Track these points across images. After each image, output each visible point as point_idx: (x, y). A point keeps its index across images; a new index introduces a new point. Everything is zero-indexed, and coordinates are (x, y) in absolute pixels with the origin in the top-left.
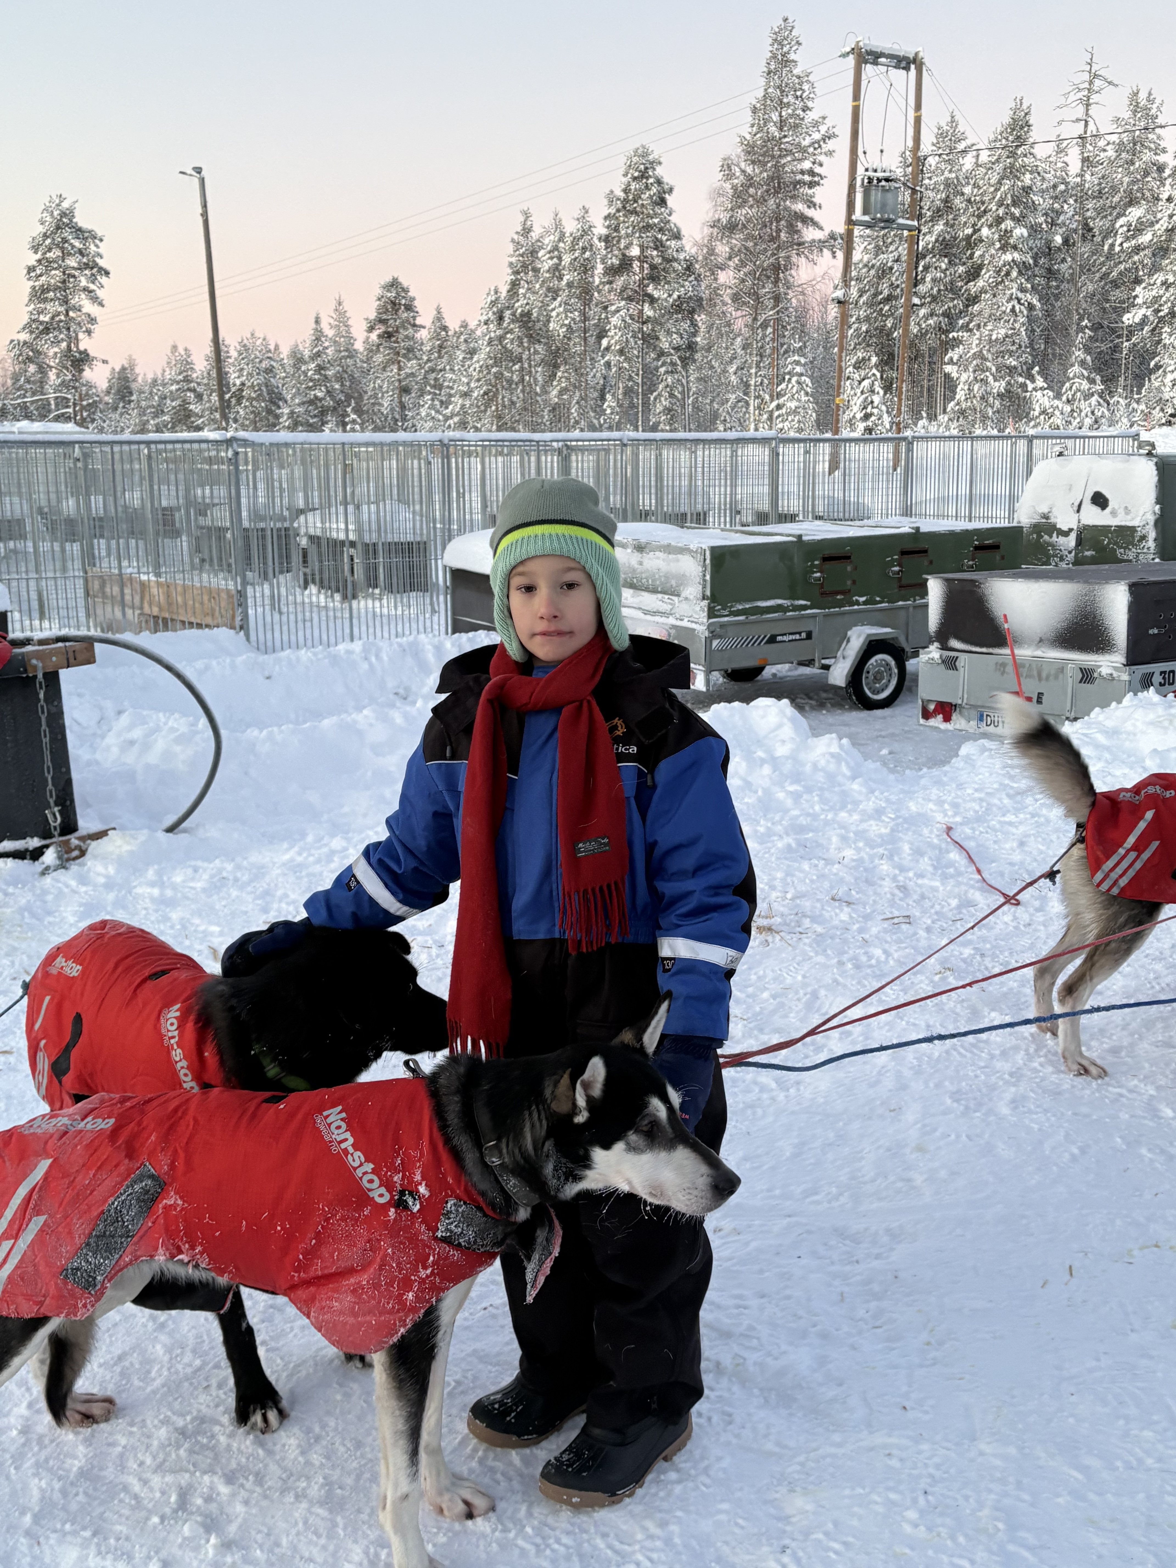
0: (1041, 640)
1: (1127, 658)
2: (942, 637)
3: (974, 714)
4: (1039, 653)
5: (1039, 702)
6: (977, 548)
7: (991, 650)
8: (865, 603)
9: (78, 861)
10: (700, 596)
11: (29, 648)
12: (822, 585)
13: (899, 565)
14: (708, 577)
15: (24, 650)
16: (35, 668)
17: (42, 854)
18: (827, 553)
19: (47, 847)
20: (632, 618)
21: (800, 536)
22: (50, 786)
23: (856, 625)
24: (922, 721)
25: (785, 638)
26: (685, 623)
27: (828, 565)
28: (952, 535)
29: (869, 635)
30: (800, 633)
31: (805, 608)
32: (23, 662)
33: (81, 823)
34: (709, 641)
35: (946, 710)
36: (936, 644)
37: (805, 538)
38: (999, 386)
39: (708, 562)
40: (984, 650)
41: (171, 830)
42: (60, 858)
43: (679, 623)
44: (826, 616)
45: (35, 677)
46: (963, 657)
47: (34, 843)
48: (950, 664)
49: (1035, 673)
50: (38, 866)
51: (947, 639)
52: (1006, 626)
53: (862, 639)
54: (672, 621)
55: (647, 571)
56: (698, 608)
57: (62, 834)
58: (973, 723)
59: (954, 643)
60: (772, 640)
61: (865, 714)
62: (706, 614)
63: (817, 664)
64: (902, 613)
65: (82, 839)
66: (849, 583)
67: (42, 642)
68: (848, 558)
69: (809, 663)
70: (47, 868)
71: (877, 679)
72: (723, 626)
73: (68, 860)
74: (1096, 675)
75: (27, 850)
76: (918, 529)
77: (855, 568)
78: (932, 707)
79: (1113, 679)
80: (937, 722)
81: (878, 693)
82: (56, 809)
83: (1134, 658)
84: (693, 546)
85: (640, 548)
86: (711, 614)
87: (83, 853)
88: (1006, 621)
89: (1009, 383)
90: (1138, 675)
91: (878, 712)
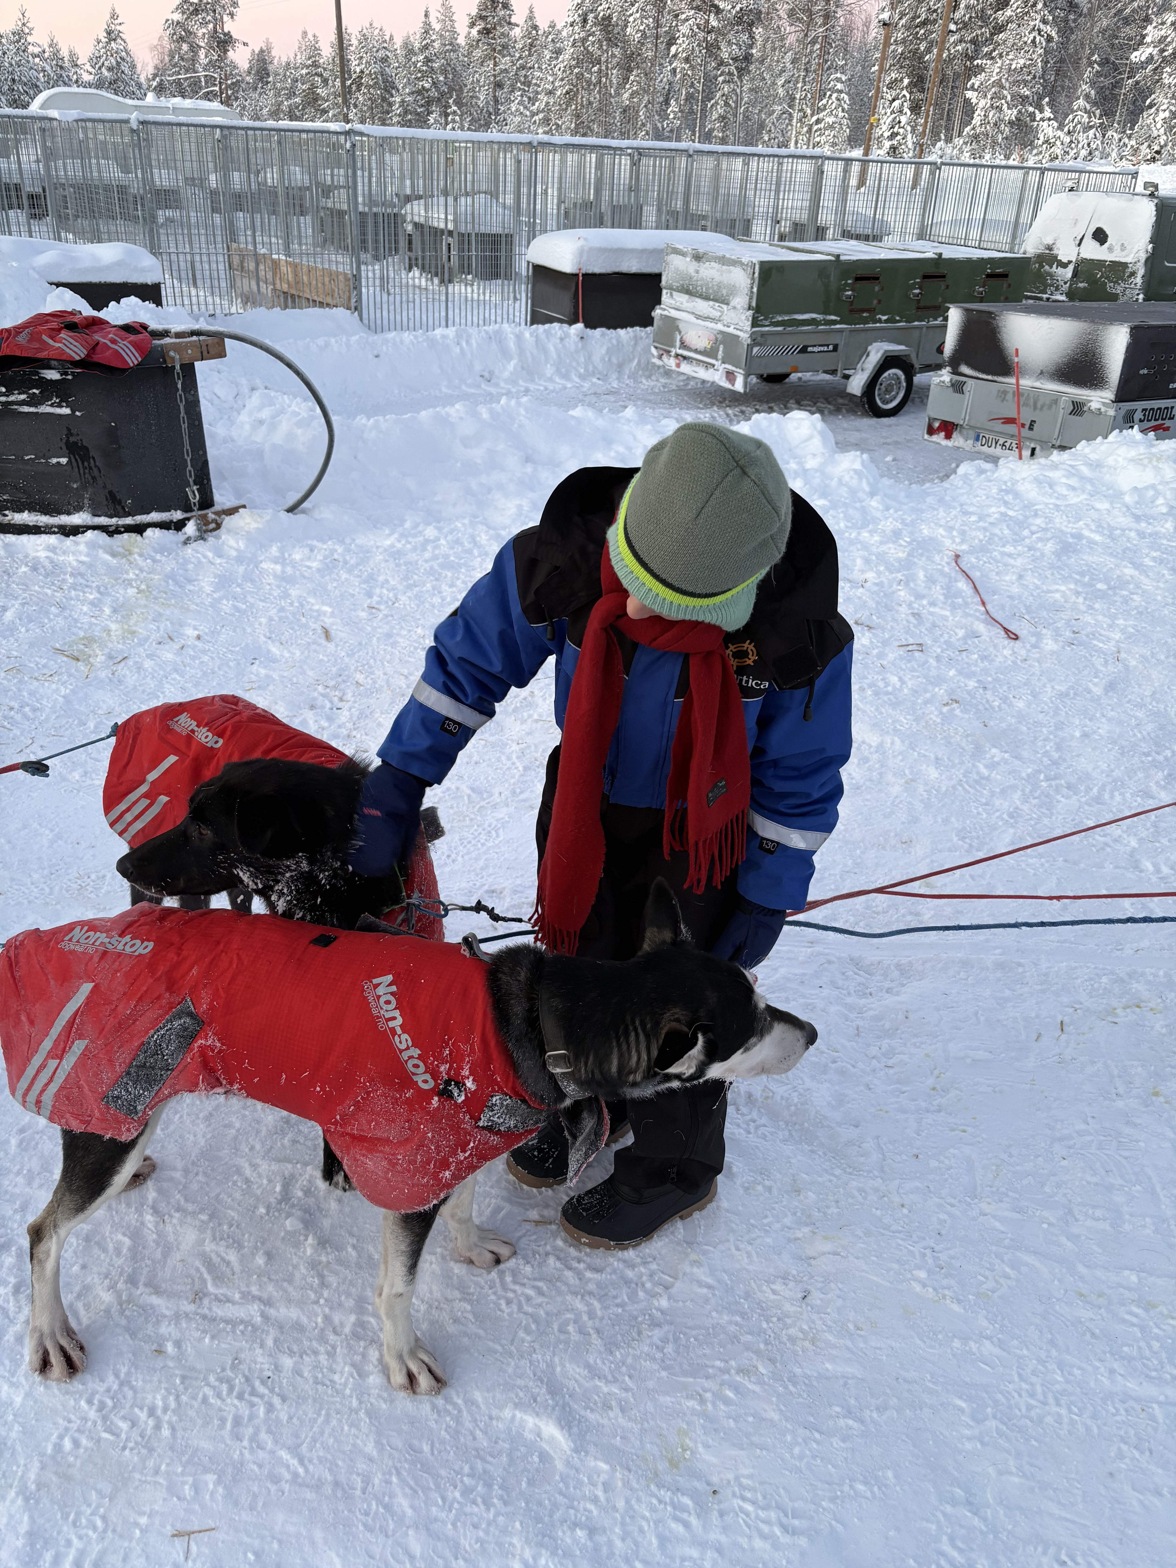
0: (1042, 373)
1: (1117, 395)
2: (954, 363)
3: (972, 434)
4: (1038, 384)
5: (1031, 428)
6: (989, 276)
7: (995, 378)
8: (886, 321)
9: (214, 533)
10: (746, 306)
11: (167, 340)
12: (851, 303)
13: (920, 288)
14: (755, 290)
15: (162, 342)
16: (173, 358)
17: (185, 525)
18: (860, 273)
19: (188, 519)
20: (686, 322)
21: (838, 256)
22: (189, 467)
23: (876, 341)
24: (926, 436)
25: (816, 349)
26: (731, 330)
27: (859, 284)
28: (969, 263)
29: (886, 351)
30: (828, 346)
31: (834, 322)
32: (162, 352)
33: (217, 497)
34: (750, 347)
35: (948, 429)
36: (948, 369)
37: (842, 258)
38: (1010, 114)
39: (756, 275)
40: (990, 377)
41: (291, 510)
42: (199, 530)
43: (726, 329)
44: (851, 331)
45: (173, 367)
46: (970, 383)
47: (178, 515)
48: (958, 387)
49: (1031, 402)
50: (180, 536)
51: (958, 365)
52: (1016, 360)
53: (879, 355)
54: (720, 327)
55: (702, 279)
56: (743, 318)
57: (200, 509)
58: (970, 442)
59: (965, 369)
60: (804, 350)
61: (874, 421)
62: (750, 323)
63: (839, 374)
64: (917, 332)
65: (218, 513)
66: (875, 302)
67: (178, 335)
68: (877, 279)
69: (833, 372)
70: (189, 539)
71: (887, 391)
72: (763, 335)
73: (206, 531)
74: (1085, 409)
75: (171, 521)
76: (941, 254)
77: (882, 289)
78: (936, 425)
79: (1101, 413)
80: (939, 438)
81: (887, 403)
82: (195, 488)
83: (1120, 398)
84: (745, 260)
85: (698, 257)
86: (755, 323)
87: (218, 526)
88: (1017, 355)
89: (1020, 112)
90: (1123, 412)
91: (885, 421)
